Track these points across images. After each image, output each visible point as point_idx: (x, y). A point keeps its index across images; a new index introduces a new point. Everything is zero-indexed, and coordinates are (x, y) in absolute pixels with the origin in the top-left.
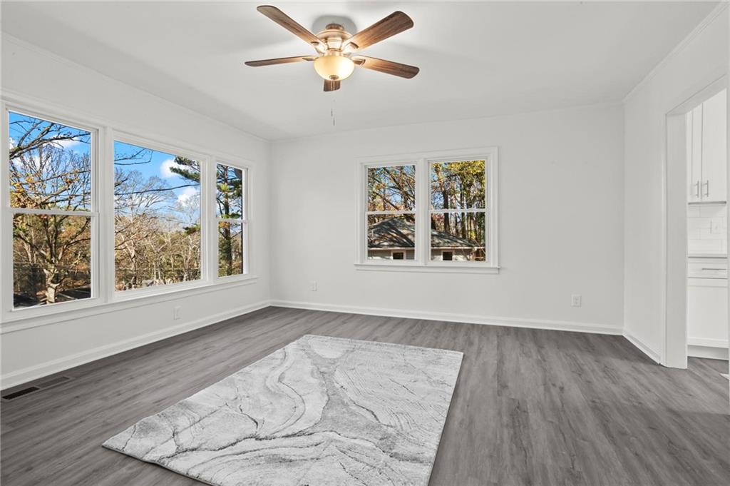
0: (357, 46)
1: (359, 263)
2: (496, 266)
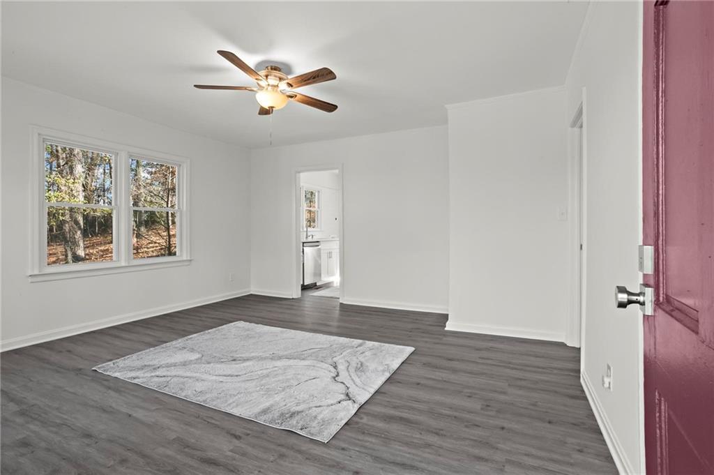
1: (36, 272)
2: (189, 258)
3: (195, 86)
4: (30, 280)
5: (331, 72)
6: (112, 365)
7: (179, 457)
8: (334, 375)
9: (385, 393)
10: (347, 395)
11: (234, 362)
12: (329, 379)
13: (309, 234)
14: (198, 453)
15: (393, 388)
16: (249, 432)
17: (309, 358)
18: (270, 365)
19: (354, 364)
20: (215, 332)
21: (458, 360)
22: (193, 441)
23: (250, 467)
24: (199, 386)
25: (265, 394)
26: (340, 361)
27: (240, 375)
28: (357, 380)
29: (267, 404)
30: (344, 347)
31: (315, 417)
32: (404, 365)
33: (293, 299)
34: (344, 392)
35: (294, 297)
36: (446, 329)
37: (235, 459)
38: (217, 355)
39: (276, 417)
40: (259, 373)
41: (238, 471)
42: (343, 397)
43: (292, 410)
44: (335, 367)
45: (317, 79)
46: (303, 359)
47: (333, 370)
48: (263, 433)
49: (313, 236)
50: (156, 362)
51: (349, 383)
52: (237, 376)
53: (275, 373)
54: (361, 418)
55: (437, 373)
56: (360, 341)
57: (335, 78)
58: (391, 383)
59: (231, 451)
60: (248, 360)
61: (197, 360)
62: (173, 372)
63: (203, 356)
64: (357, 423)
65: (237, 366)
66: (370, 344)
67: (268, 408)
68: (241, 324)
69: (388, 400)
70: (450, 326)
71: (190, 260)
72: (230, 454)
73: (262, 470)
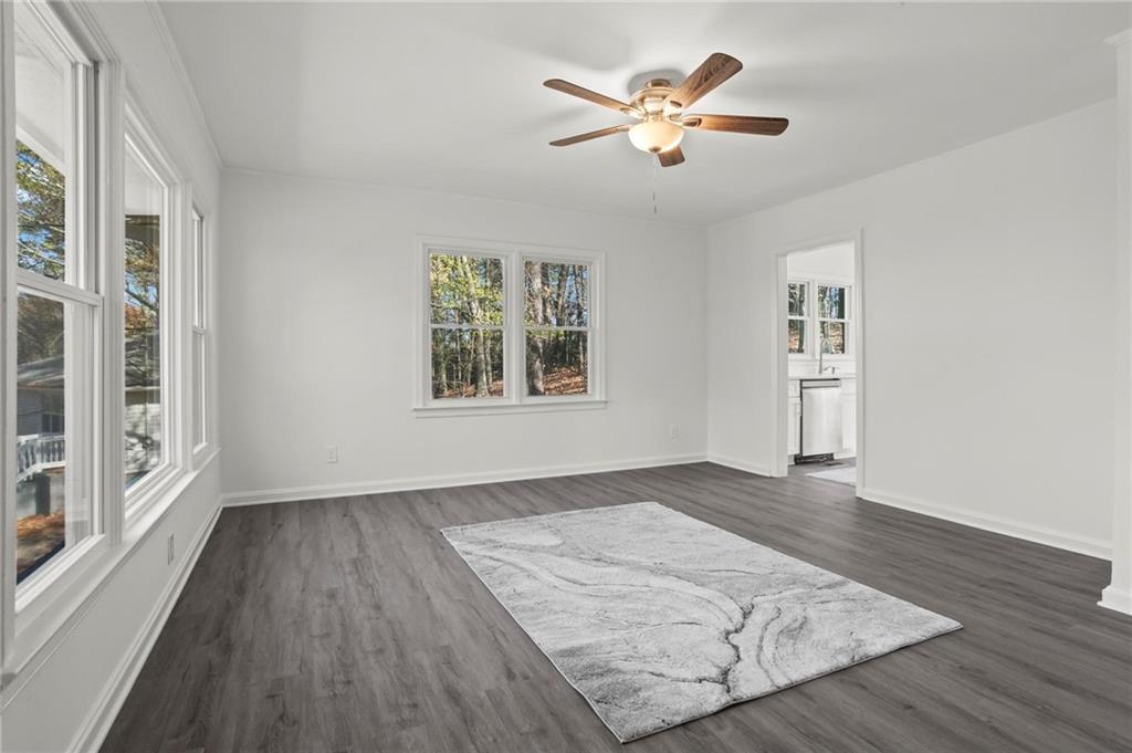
0: (680, 105)
1: (420, 406)
2: (604, 399)
3: (551, 144)
4: (415, 414)
5: (728, 59)
6: (459, 531)
7: (430, 672)
8: (731, 628)
9: (810, 698)
10: (725, 673)
11: (595, 563)
12: (716, 633)
13: (825, 365)
14: (452, 677)
15: (835, 693)
16: (531, 675)
17: (714, 585)
18: (640, 579)
19: (786, 619)
20: (605, 512)
21: (1082, 692)
22: (460, 658)
23: (490, 726)
24: (524, 585)
25: (595, 624)
26: (766, 605)
27: (586, 585)
28: (768, 650)
29: (584, 642)
30: (794, 581)
31: (637, 691)
32: (905, 652)
33: (771, 478)
34: (724, 665)
35: (774, 475)
36: (1099, 603)
37: (481, 706)
38: (582, 547)
39: (579, 667)
40: (615, 588)
41: (472, 725)
42: (714, 673)
43: (613, 665)
44: (746, 615)
45: (711, 79)
46: (702, 585)
47: (738, 617)
48: (547, 683)
49: (834, 369)
50: (503, 540)
51: (747, 651)
52: (582, 584)
53: (640, 595)
54: (720, 728)
55: (984, 702)
56: (838, 578)
57: (740, 67)
58: (842, 681)
59: (488, 692)
60: (617, 564)
61: (552, 547)
62: (514, 557)
63: (564, 543)
64: (705, 733)
65: (596, 569)
66: (855, 587)
67: (580, 649)
68: (654, 507)
69: (805, 713)
70: (1111, 599)
71: (606, 402)
72: (483, 695)
73: (499, 740)
